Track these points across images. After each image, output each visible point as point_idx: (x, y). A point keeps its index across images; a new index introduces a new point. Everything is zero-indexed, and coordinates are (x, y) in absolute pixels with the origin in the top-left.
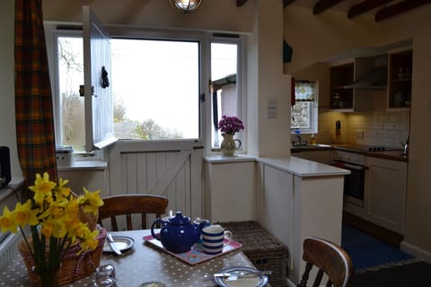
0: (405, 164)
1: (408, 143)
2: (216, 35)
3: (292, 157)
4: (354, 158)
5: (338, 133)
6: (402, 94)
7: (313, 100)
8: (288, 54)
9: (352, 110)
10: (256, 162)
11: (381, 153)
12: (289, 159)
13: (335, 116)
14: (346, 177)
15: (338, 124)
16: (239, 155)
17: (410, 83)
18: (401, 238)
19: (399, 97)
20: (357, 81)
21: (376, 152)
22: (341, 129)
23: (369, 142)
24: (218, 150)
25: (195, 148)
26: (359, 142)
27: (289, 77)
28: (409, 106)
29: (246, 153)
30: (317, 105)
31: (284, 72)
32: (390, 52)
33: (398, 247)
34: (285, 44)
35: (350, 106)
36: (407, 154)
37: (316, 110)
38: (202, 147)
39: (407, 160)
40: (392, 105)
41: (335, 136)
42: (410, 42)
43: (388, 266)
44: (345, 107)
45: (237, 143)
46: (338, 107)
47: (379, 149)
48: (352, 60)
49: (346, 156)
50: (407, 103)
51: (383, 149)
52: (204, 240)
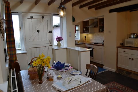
0: (103, 47)
1: (104, 41)
2: (54, 14)
3: (76, 47)
4: (90, 46)
5: (85, 39)
6: (102, 29)
7: (78, 30)
8: (74, 20)
9: (89, 33)
10: (67, 48)
11: (97, 44)
12: (75, 47)
13: (84, 35)
14: (91, 51)
15: (85, 37)
16: (62, 47)
17: (104, 26)
18: (103, 65)
19: (101, 30)
20: (90, 25)
21: (96, 44)
22: (86, 38)
23: (94, 41)
24: (56, 46)
25: (50, 46)
26: (91, 41)
27: (74, 26)
28: (104, 32)
29: (63, 46)
30: (79, 32)
31: (73, 24)
32: (98, 18)
33: (103, 68)
34: (73, 17)
35: (88, 32)
36: (104, 44)
37: (79, 33)
38: (52, 45)
39: (104, 46)
40: (99, 32)
41: (84, 40)
42: (104, 16)
43: (101, 72)
44: (87, 32)
45: (61, 44)
46: (85, 32)
47: (96, 43)
48: (89, 20)
49: (88, 46)
50: (103, 31)
51: (98, 43)
52: (65, 66)
